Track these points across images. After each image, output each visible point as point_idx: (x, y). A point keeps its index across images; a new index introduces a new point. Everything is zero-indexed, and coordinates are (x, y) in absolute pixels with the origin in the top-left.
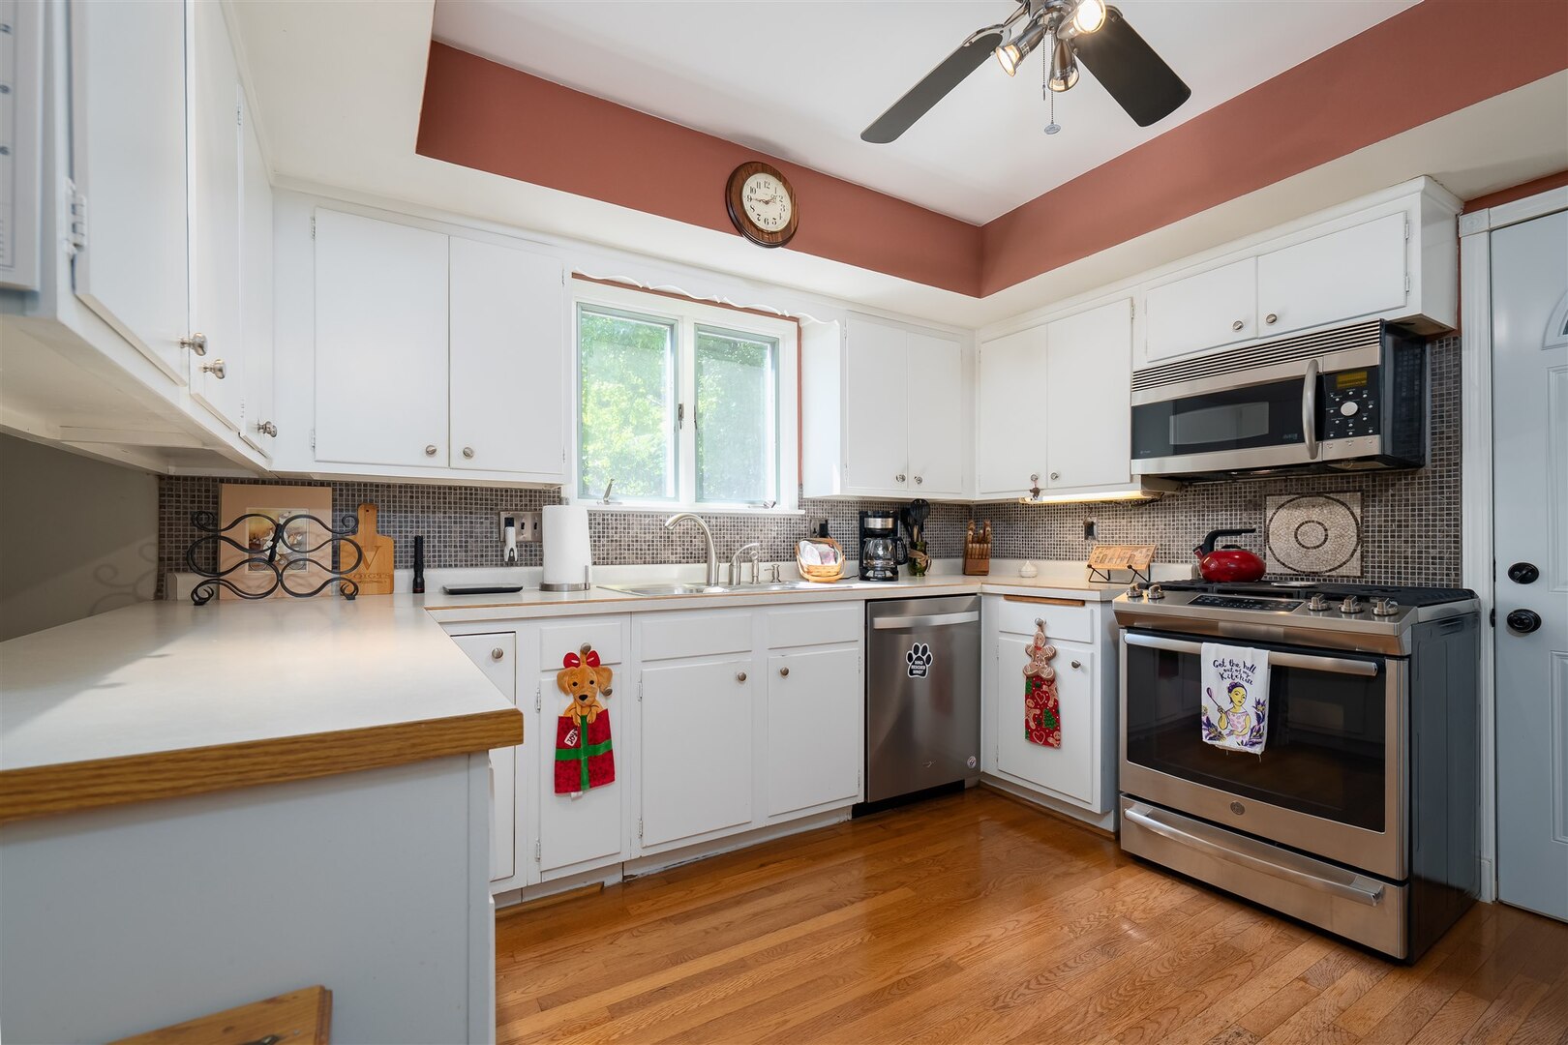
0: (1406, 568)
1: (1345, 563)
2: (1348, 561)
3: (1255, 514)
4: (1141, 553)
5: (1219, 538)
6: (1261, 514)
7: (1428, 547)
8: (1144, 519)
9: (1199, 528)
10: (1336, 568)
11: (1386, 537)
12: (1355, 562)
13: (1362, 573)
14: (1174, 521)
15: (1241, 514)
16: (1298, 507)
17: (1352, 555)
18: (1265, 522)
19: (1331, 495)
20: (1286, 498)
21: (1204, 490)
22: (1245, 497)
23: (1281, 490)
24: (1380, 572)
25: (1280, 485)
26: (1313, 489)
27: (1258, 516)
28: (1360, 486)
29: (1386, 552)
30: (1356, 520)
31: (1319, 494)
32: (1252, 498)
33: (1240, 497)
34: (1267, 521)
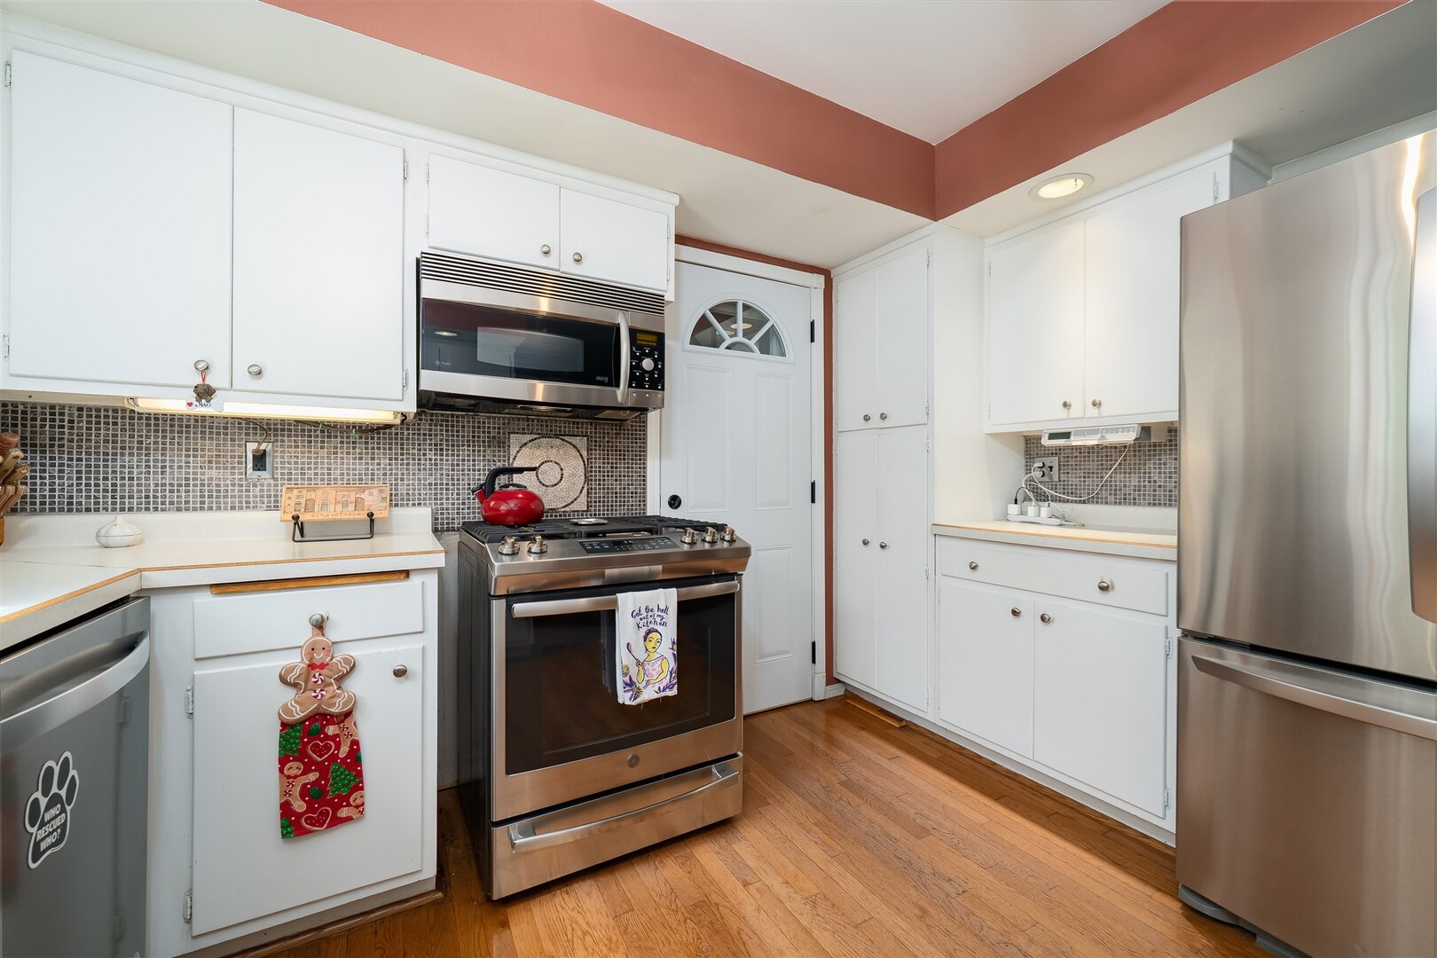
0: (616, 501)
1: (576, 499)
2: (578, 497)
3: (499, 451)
4: (371, 494)
5: (502, 477)
6: (505, 451)
7: (628, 485)
8: (358, 451)
9: (436, 464)
10: (569, 504)
11: (604, 476)
12: (583, 498)
13: (588, 508)
14: (402, 454)
15: (484, 451)
16: (539, 446)
17: (581, 492)
18: (509, 460)
19: (565, 438)
20: (528, 437)
21: (442, 421)
22: (489, 433)
23: (524, 429)
24: (599, 506)
25: (523, 424)
26: (551, 431)
27: (502, 454)
28: (586, 432)
29: (604, 489)
30: (584, 461)
31: (556, 436)
32: (496, 435)
33: (484, 432)
34: (511, 459)
